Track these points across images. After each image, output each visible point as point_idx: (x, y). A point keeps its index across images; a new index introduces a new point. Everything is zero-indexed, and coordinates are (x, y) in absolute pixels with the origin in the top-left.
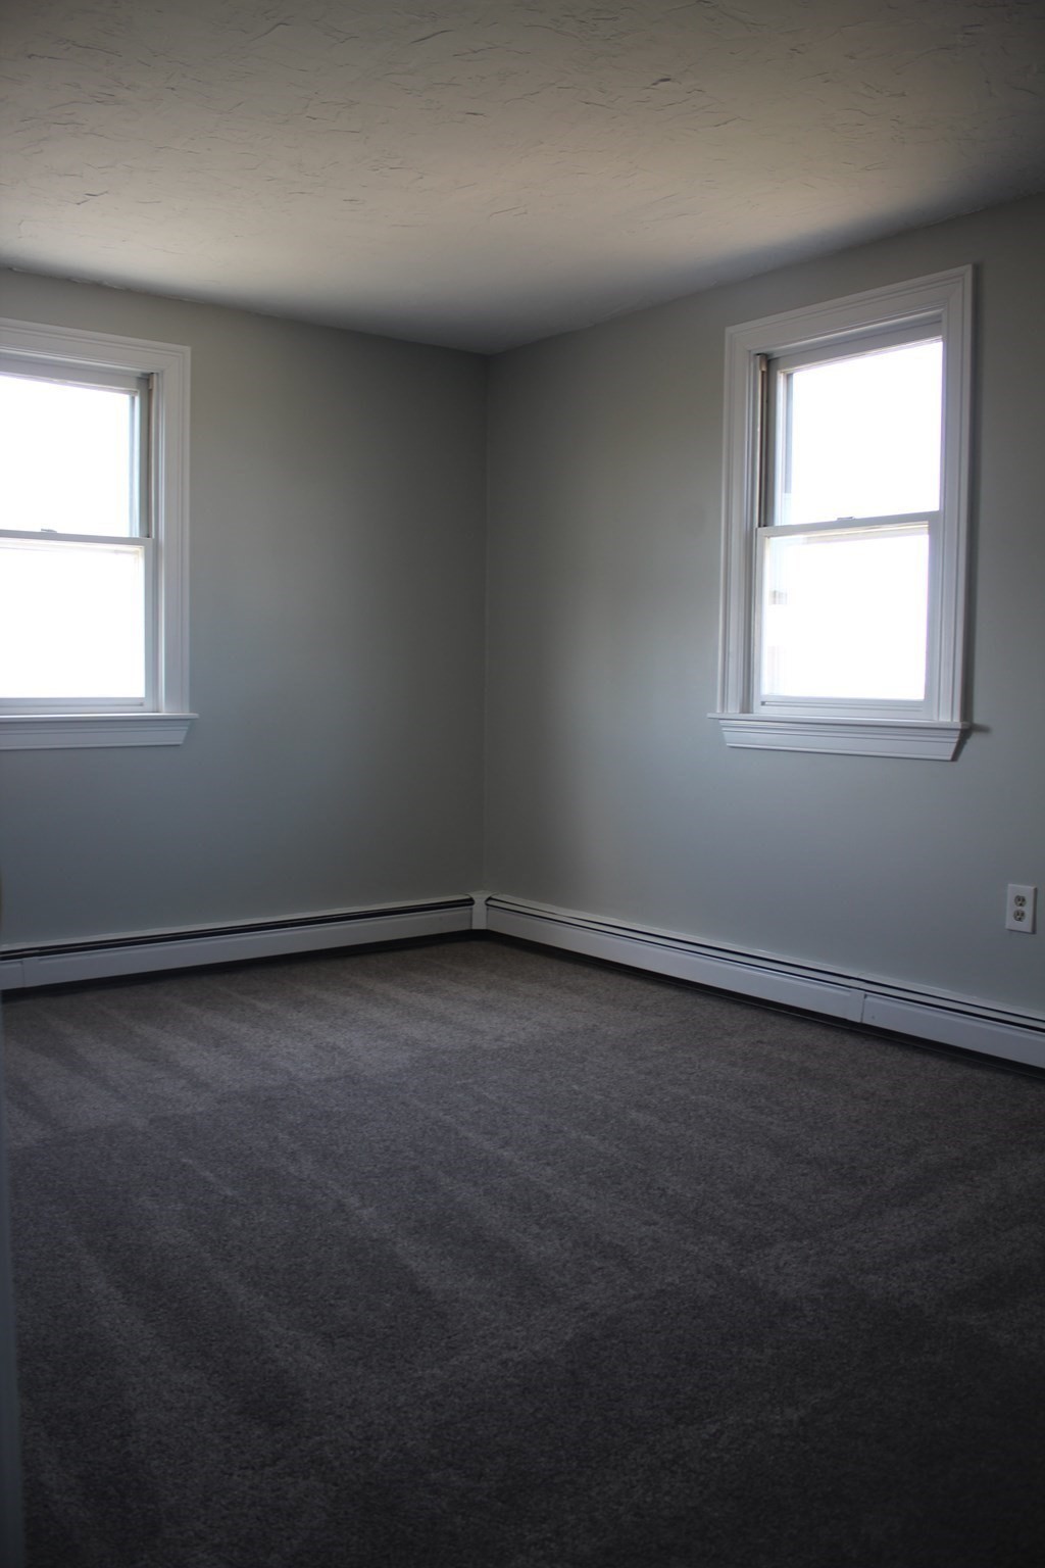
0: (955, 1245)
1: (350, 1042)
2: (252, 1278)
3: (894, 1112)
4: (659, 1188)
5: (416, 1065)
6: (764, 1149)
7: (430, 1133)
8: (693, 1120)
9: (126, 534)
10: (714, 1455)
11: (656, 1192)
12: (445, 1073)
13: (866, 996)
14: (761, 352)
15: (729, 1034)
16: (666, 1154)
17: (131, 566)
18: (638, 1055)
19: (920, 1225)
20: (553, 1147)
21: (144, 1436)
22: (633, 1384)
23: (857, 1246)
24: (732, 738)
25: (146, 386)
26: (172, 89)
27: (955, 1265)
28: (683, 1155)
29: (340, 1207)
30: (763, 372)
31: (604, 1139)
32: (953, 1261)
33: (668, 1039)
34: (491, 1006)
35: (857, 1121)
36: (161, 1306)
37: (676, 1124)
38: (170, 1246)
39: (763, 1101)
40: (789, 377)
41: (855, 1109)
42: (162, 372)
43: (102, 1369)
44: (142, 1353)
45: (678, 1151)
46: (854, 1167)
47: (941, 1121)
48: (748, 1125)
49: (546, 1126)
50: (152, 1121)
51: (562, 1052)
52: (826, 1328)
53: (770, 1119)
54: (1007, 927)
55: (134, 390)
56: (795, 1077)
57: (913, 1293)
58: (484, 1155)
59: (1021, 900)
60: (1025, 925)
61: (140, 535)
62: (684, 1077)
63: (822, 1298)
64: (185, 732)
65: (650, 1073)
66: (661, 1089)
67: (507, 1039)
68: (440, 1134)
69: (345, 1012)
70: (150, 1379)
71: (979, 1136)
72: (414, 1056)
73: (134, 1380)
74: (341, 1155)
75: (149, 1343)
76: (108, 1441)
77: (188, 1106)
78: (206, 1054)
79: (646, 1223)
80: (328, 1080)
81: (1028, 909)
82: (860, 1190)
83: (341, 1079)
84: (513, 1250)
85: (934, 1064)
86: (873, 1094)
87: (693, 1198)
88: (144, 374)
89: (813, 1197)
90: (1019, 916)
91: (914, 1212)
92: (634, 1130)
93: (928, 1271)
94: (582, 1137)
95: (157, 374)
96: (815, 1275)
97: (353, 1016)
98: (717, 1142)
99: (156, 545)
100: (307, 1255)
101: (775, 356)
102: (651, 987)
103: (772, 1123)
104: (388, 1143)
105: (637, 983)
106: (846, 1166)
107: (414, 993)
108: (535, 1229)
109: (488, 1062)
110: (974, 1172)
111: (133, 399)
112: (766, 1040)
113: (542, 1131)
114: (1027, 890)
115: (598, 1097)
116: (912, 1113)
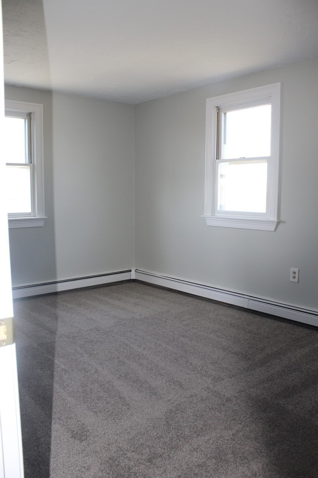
0: (276, 379)
1: (96, 317)
2: (72, 395)
3: (258, 337)
4: (190, 363)
5: (116, 324)
6: (220, 349)
7: (122, 347)
8: (199, 340)
9: (24, 163)
10: (208, 446)
11: (189, 364)
12: (125, 327)
13: (249, 300)
14: (217, 106)
15: (209, 312)
16: (192, 352)
17: (26, 173)
18: (182, 320)
19: (266, 373)
20: (158, 350)
21: (44, 446)
22: (185, 425)
23: (248, 379)
24: (209, 223)
25: (29, 116)
26: (38, 32)
27: (276, 385)
28: (197, 352)
29: (97, 371)
30: (217, 112)
31: (173, 347)
32: (275, 384)
33: (191, 314)
34: (138, 304)
35: (247, 340)
36: (46, 405)
37: (194, 342)
38: (47, 385)
39: (219, 334)
40: (225, 114)
41: (246, 336)
42: (34, 112)
43: (30, 425)
44: (41, 420)
45: (195, 351)
46: (246, 355)
47: (271, 339)
48: (215, 342)
49: (156, 343)
50: (38, 345)
51: (159, 319)
52: (239, 406)
53: (222, 340)
54: (291, 280)
55: (26, 118)
56: (229, 326)
57: (264, 394)
58: (138, 353)
59: (294, 273)
60: (296, 280)
61: (28, 163)
62: (196, 327)
63: (238, 396)
64: (43, 223)
65: (186, 326)
66: (189, 331)
67: (143, 315)
68: (125, 347)
69: (94, 307)
70: (44, 428)
71: (282, 344)
72: (116, 321)
73: (40, 428)
74: (96, 354)
75: (43, 416)
76: (33, 448)
77: (49, 339)
78: (53, 322)
79: (187, 374)
80: (91, 330)
81: (297, 275)
82: (248, 362)
83: (94, 329)
84: (148, 383)
85: (269, 321)
86: (252, 331)
87: (200, 366)
88: (28, 113)
89: (235, 364)
90: (294, 277)
91: (264, 369)
92: (182, 344)
93: (268, 387)
94: (167, 347)
95: (33, 113)
96: (236, 389)
97: (97, 309)
98: (206, 347)
99: (34, 166)
100: (88, 387)
101: (221, 107)
102: (185, 297)
103: (222, 341)
104: (109, 350)
105: (181, 296)
106: (244, 354)
107: (115, 300)
108: (154, 376)
109: (138, 323)
110: (281, 355)
111: (25, 121)
112: (220, 314)
113: (155, 345)
114: (296, 270)
115: (171, 333)
116: (263, 337)
